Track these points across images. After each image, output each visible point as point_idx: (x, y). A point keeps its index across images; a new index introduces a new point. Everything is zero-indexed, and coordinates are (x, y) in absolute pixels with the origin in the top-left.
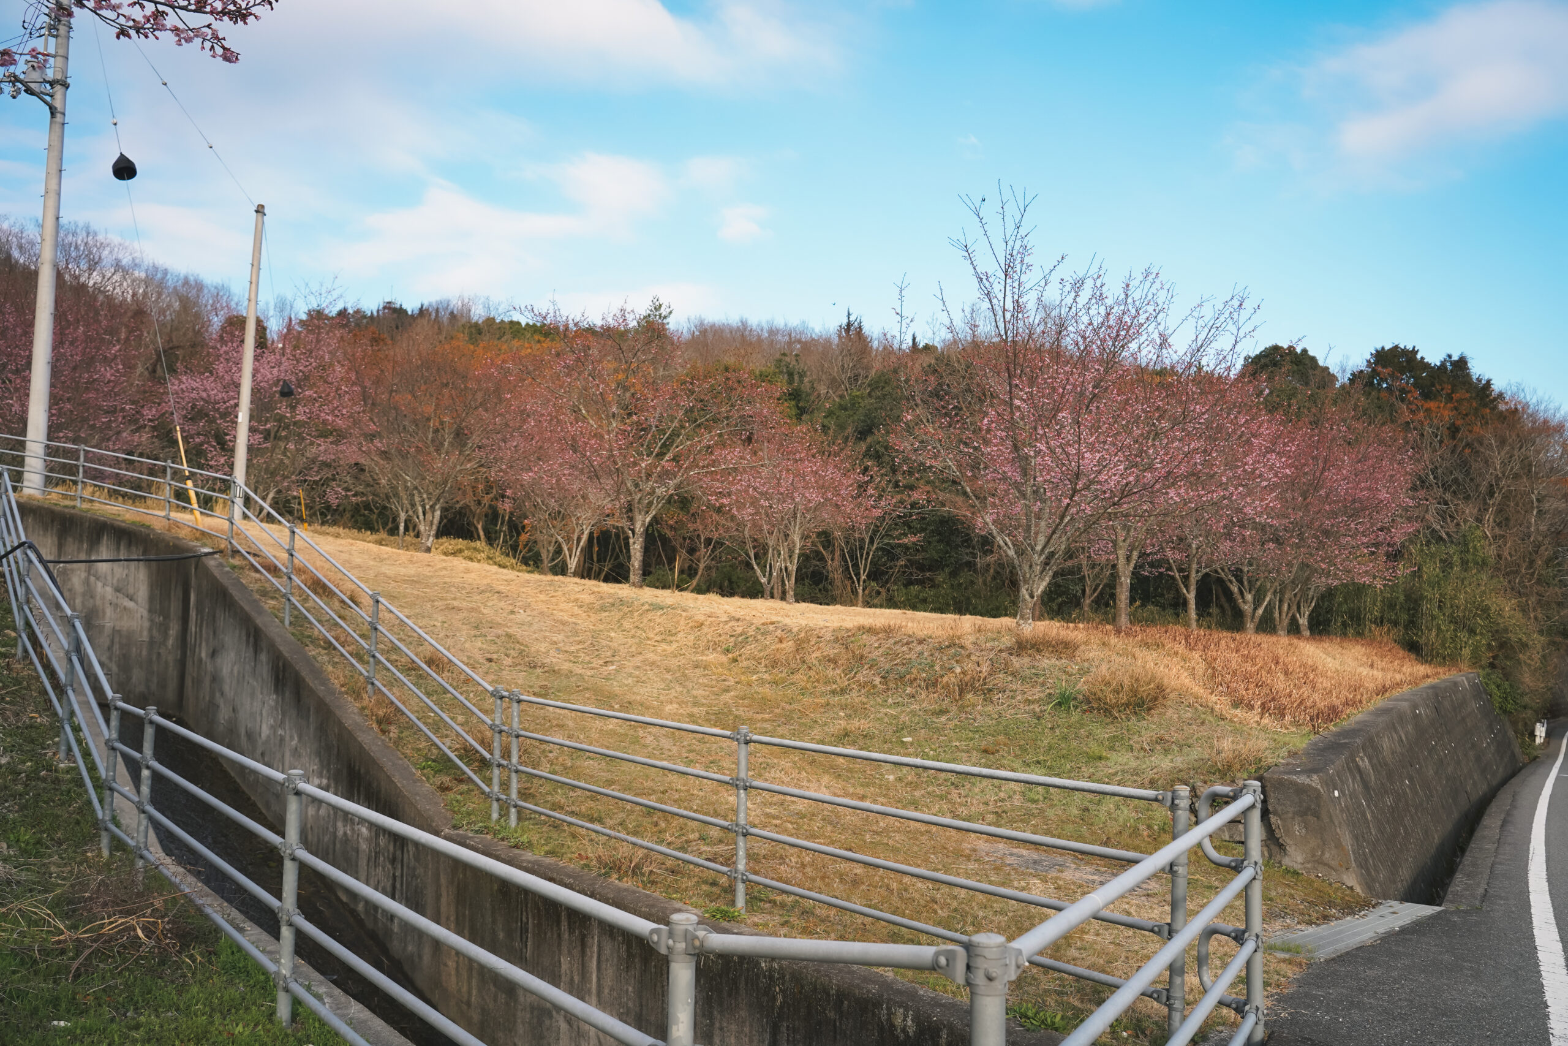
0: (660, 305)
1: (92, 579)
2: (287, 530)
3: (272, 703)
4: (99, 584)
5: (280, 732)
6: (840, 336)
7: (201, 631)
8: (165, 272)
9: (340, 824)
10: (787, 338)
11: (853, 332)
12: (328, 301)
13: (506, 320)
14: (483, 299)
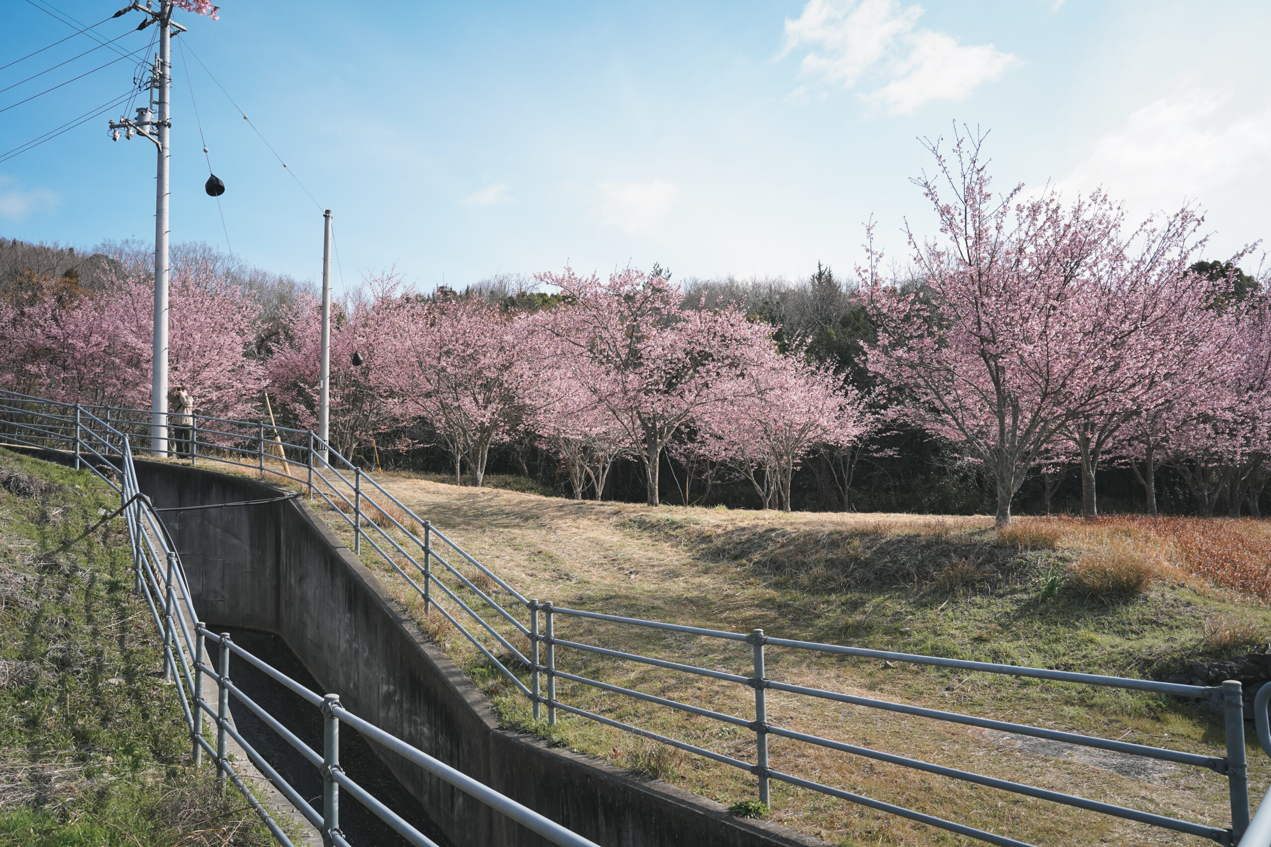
0: (661, 271)
1: (206, 522)
2: (353, 472)
3: (347, 620)
4: (212, 527)
5: (355, 645)
6: (813, 284)
7: (290, 561)
8: (265, 275)
9: (405, 725)
10: (767, 290)
11: (824, 280)
12: (389, 286)
13: (535, 292)
14: (515, 277)
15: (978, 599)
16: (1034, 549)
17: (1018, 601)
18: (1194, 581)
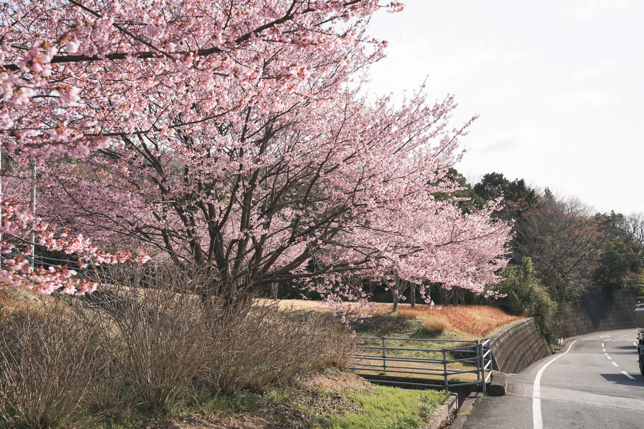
15: (396, 334)
16: (410, 319)
17: (409, 335)
18: (455, 330)
